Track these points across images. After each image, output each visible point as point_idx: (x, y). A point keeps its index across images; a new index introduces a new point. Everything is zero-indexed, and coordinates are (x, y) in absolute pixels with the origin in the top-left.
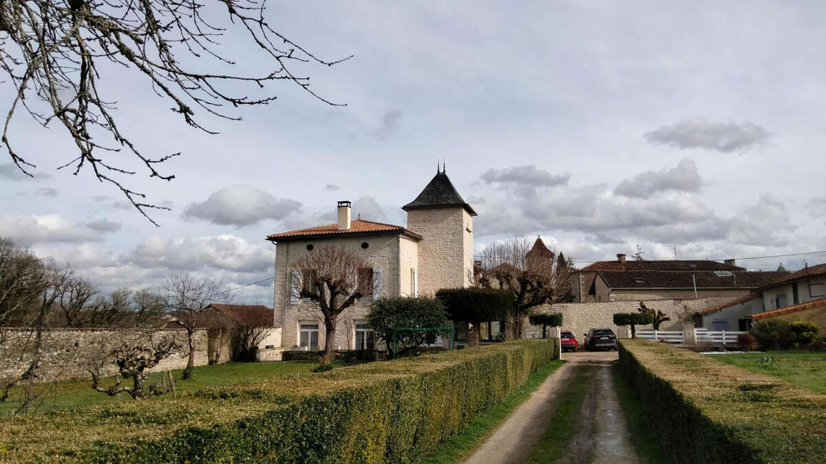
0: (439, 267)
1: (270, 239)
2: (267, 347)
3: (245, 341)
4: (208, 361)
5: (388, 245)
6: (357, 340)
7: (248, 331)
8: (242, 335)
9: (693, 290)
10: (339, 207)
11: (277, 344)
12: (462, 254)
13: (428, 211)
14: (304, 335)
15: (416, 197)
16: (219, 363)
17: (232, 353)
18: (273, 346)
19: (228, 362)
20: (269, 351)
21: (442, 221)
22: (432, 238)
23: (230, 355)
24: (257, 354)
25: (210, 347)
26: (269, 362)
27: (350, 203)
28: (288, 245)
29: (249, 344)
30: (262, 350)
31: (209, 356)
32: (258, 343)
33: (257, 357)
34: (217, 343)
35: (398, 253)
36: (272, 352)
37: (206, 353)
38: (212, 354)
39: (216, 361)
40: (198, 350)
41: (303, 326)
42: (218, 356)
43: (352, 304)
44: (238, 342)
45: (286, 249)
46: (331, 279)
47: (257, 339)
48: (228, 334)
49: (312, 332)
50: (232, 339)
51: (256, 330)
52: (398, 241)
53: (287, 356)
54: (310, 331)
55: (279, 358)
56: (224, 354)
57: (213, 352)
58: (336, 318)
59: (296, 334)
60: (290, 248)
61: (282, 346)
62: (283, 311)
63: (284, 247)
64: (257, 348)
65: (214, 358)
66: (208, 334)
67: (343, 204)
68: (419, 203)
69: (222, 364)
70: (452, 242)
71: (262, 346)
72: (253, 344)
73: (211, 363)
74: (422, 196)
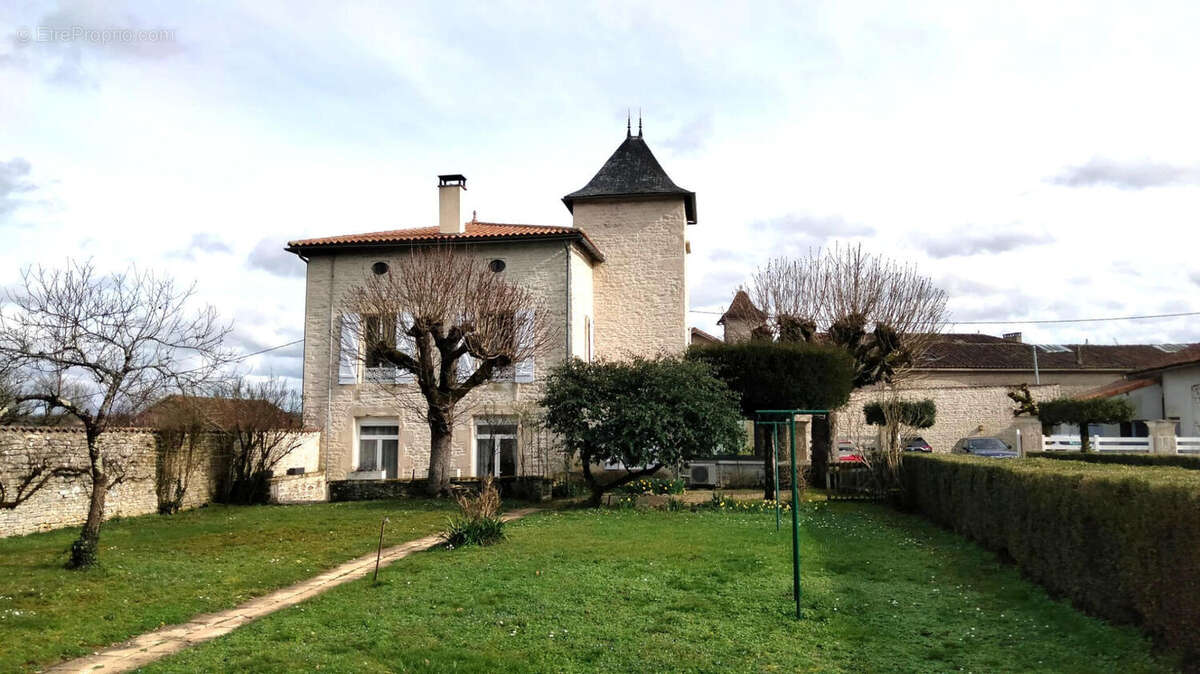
0: (636, 316)
1: (294, 248)
2: (291, 472)
3: (245, 458)
4: (156, 504)
5: (547, 266)
6: (480, 455)
7: (250, 437)
8: (237, 447)
9: (1033, 372)
10: (440, 186)
11: (311, 466)
12: (682, 290)
13: (614, 207)
14: (367, 447)
15: (590, 180)
16: (185, 507)
17: (213, 486)
18: (303, 469)
19: (205, 505)
20: (295, 480)
21: (642, 226)
22: (622, 260)
23: (210, 490)
24: (272, 488)
25: (161, 472)
26: (298, 504)
27: (464, 179)
28: (333, 261)
29: (254, 464)
30: (281, 478)
31: (159, 493)
32: (273, 464)
33: (272, 492)
34: (178, 464)
35: (567, 281)
36: (302, 481)
37: (152, 485)
38: (168, 489)
39: (176, 505)
40: (133, 479)
41: (365, 430)
42: (181, 492)
43: (489, 378)
44: (227, 461)
45: (328, 271)
46: (440, 324)
47: (271, 454)
48: (205, 442)
49: (384, 441)
50: (215, 453)
51: (270, 437)
52: (568, 257)
53: (340, 492)
54: (380, 438)
55: (321, 494)
56: (196, 488)
57: (168, 483)
58: (452, 408)
59: (349, 444)
60: (336, 268)
61: (321, 470)
62: (322, 398)
63: (324, 267)
64: (270, 473)
65: (173, 498)
66: (158, 442)
67: (448, 183)
68: (596, 191)
69: (192, 510)
70: (662, 268)
71: (279, 470)
72: (261, 464)
73: (164, 508)
74: (601, 179)
